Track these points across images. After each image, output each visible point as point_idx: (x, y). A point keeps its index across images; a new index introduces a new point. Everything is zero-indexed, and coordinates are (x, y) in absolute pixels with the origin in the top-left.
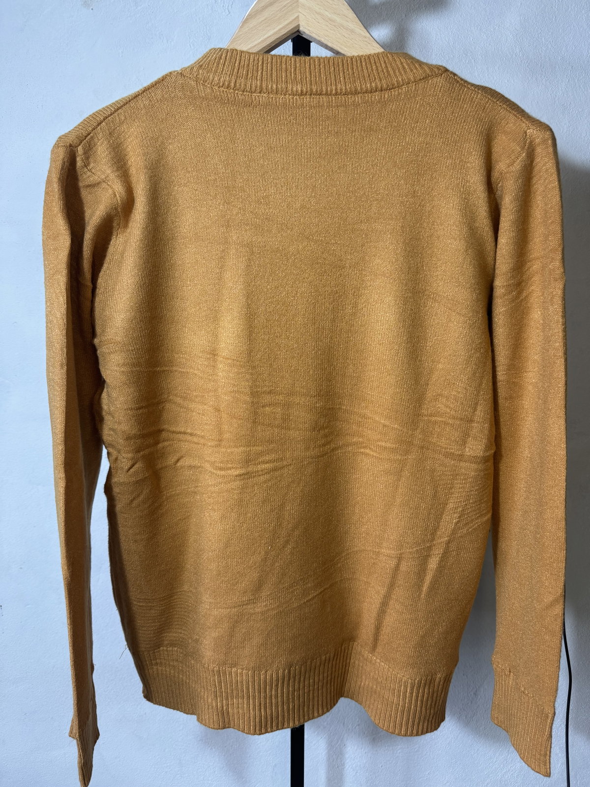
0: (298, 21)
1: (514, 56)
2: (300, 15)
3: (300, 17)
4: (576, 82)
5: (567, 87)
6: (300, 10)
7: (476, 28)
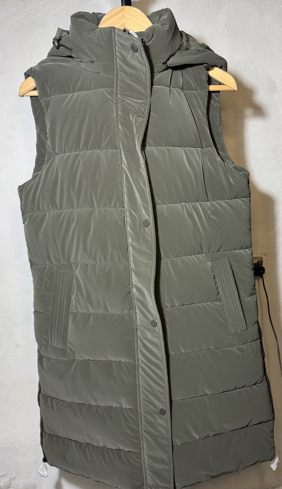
0: (125, 25)
1: (225, 35)
2: (126, 22)
3: (125, 24)
4: (256, 48)
5: (252, 51)
6: (125, 20)
7: (205, 21)
